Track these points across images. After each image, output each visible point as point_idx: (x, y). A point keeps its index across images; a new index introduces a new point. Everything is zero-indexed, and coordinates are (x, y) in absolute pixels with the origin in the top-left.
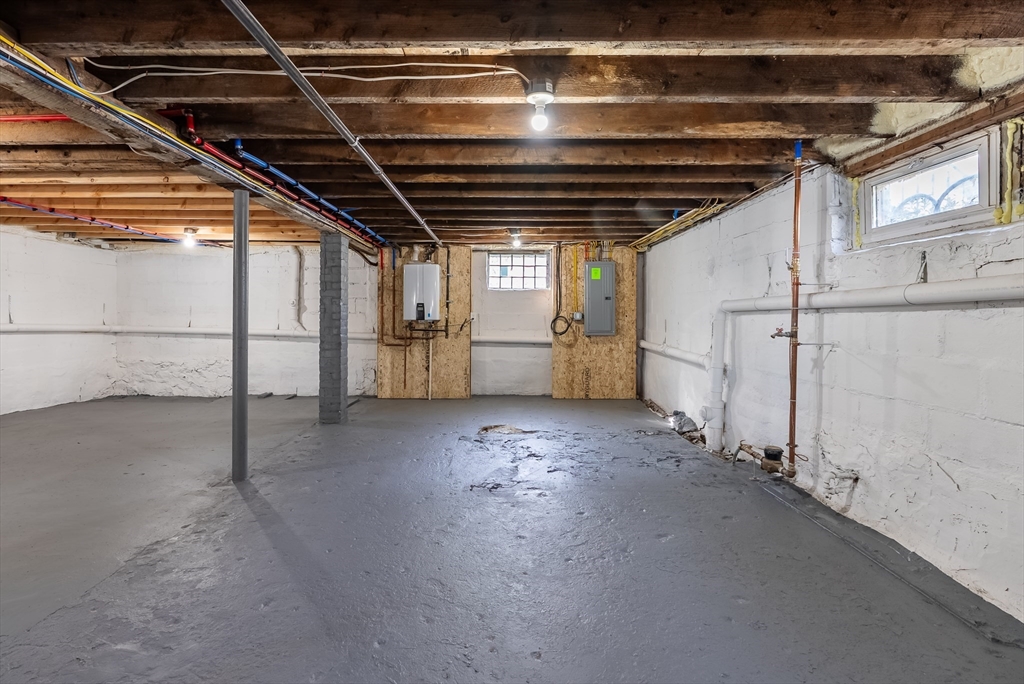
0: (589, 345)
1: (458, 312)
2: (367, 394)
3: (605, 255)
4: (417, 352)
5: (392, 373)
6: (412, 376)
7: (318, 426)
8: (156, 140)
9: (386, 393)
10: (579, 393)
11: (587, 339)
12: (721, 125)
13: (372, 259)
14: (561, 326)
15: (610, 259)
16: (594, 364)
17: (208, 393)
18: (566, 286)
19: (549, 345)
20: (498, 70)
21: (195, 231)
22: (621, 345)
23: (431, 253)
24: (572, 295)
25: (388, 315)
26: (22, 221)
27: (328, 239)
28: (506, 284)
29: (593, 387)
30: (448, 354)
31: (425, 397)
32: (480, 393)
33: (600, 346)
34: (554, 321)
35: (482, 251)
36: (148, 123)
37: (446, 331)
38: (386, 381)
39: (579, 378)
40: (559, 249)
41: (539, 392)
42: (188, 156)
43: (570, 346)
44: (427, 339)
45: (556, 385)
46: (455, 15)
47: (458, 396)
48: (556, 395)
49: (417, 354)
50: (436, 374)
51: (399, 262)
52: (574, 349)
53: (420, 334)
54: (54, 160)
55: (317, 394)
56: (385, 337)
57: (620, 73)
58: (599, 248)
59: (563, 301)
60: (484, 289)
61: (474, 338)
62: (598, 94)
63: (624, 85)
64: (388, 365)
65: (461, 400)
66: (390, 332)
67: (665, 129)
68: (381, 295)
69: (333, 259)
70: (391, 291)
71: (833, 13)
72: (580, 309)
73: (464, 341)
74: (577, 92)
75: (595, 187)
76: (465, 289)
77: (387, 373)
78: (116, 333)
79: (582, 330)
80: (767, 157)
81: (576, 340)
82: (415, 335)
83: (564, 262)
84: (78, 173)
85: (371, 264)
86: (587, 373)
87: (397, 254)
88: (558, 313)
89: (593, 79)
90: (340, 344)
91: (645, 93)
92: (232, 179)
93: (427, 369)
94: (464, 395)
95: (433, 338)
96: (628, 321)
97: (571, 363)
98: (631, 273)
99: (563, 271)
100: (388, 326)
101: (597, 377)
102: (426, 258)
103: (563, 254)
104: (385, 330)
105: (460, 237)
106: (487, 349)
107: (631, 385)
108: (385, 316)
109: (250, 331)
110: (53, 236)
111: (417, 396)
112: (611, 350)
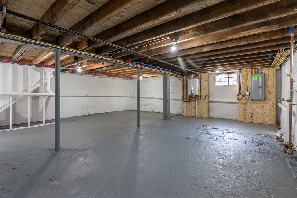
0: (253, 103)
1: (204, 92)
2: (181, 114)
3: (259, 72)
4: (193, 103)
5: (186, 109)
6: (192, 110)
7: (162, 120)
8: (119, 63)
9: (185, 114)
10: (249, 120)
11: (252, 102)
12: (242, 33)
13: (181, 79)
14: (240, 97)
15: (262, 73)
16: (255, 110)
17: (147, 111)
18: (243, 83)
19: (237, 103)
20: (166, 38)
21: (142, 76)
22: (268, 104)
23: (196, 76)
24: (246, 86)
25: (185, 93)
26: (117, 77)
27: (165, 75)
28: (222, 84)
29: (255, 119)
30: (202, 105)
31: (195, 116)
32: (213, 117)
33: (258, 104)
34: (238, 95)
35: (214, 74)
36: (118, 61)
37: (200, 98)
38: (185, 111)
39: (249, 115)
40: (240, 71)
41: (234, 118)
42: (126, 64)
43: (245, 104)
44: (196, 100)
45: (239, 116)
46: (146, 35)
47: (205, 117)
48: (239, 120)
49: (193, 104)
50: (198, 110)
51: (188, 79)
52: (246, 105)
53: (194, 99)
54: (112, 67)
55: (162, 112)
56: (184, 99)
57: (193, 32)
58: (257, 70)
59: (242, 88)
60: (214, 86)
61: (210, 100)
62: (188, 38)
63: (194, 34)
64: (185, 107)
65: (206, 118)
66: (186, 98)
67: (221, 38)
68: (183, 88)
69: (166, 80)
70: (185, 87)
71: (233, 5)
72: (249, 91)
73: (207, 101)
74: (183, 39)
75: (227, 54)
76: (207, 86)
77: (185, 109)
78: (132, 97)
79: (249, 99)
80: (280, 35)
81: (247, 102)
82: (192, 99)
83: (242, 75)
84: (118, 68)
85: (180, 80)
86: (252, 113)
87: (187, 77)
88: (240, 93)
89: (187, 35)
90: (167, 100)
91: (200, 35)
92: (135, 67)
93: (196, 108)
94: (207, 117)
95: (197, 100)
96: (272, 95)
97: (245, 110)
98: (273, 77)
99: (242, 79)
100: (185, 96)
101: (256, 115)
102: (195, 77)
103: (242, 73)
104: (184, 97)
105: (203, 71)
106: (215, 104)
107: (273, 119)
108: (184, 94)
109: (140, 96)
110: (122, 78)
111: (193, 116)
112: (263, 106)
